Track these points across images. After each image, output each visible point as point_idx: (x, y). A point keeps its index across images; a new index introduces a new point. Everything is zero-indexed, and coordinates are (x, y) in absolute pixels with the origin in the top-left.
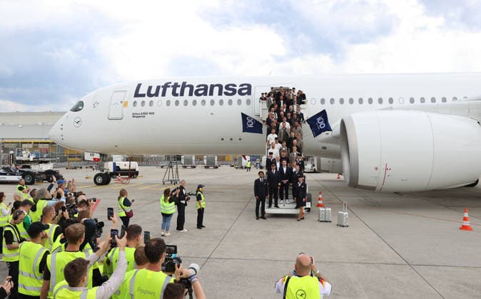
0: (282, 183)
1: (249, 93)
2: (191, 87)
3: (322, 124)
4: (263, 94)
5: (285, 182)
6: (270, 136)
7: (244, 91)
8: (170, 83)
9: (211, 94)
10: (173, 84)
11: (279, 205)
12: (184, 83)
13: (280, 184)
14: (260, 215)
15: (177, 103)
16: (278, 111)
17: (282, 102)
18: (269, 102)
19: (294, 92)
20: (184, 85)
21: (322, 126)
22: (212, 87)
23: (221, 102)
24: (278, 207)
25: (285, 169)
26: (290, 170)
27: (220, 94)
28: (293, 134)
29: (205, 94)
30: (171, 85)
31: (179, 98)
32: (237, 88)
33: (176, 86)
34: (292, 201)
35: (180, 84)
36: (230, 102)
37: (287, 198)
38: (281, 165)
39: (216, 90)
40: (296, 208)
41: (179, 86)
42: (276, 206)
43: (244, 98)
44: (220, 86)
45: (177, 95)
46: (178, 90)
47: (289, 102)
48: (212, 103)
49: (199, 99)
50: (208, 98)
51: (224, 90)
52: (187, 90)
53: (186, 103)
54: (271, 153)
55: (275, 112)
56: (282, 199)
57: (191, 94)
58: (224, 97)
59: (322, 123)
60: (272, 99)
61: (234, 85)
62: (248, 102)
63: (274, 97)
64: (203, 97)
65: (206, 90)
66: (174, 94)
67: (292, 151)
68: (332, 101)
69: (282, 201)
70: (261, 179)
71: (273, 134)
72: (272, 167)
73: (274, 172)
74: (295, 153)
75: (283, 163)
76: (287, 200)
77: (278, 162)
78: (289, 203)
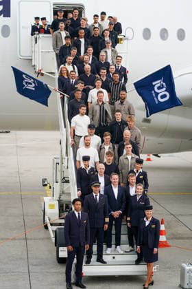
0: (111, 217)
1: (6, 12)
3: (161, 94)
5: (116, 214)
11: (105, 258)
13: (107, 220)
14: (73, 280)
16: (78, 62)
17: (83, 40)
18: (57, 41)
19: (102, 19)
21: (163, 97)
24: (104, 262)
25: (116, 191)
26: (124, 191)
28: (119, 116)
34: (127, 247)
37: (118, 243)
38: (108, 183)
40: (138, 262)
42: (100, 260)
47: (97, 43)
54: (86, 159)
55: (74, 63)
56: (109, 246)
59: (162, 92)
60: (64, 34)
63: (66, 29)
67: (120, 153)
68: (164, 34)
69: (109, 249)
70: (76, 213)
71: (82, 115)
72: (94, 188)
73: (98, 197)
74: (129, 157)
75: (112, 181)
76: (118, 247)
77: (101, 175)
78: (122, 252)
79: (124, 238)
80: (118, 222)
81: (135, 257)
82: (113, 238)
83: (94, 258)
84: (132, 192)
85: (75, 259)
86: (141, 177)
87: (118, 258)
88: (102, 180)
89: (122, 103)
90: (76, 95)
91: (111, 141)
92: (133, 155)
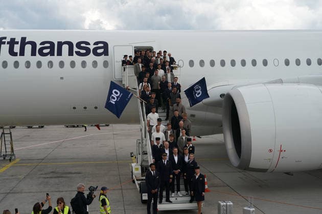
0: (174, 174)
1: (106, 53)
2: (33, 44)
4: (126, 56)
5: (177, 172)
6: (150, 115)
7: (100, 51)
8: (5, 38)
9: (60, 54)
10: (8, 40)
11: (171, 199)
12: (23, 39)
13: (171, 176)
15: (16, 64)
18: (137, 69)
20: (24, 42)
21: (199, 93)
22: (60, 44)
23: (73, 64)
24: (171, 202)
25: (176, 158)
27: (71, 53)
28: (176, 114)
29: (52, 53)
30: (6, 41)
31: (18, 58)
32: (92, 47)
33: (12, 42)
34: (184, 192)
35: (18, 39)
36: (84, 64)
37: (179, 190)
38: (171, 153)
39: (65, 48)
40: (191, 201)
41: (17, 43)
42: (168, 200)
43: (101, 59)
44: (70, 44)
45: (15, 54)
46: (17, 48)
48: (62, 64)
49: (45, 60)
50: (56, 59)
51: (75, 49)
52: (28, 48)
53: (28, 64)
54: (158, 139)
55: (148, 82)
57: (33, 54)
58: (75, 57)
60: (140, 65)
61: (88, 43)
62: (106, 64)
64: (49, 58)
65: (52, 48)
66: (12, 53)
67: (178, 135)
68: (202, 63)
69: (173, 194)
70: (152, 172)
71: (154, 113)
72: (163, 157)
73: (166, 162)
74: (184, 138)
75: (174, 152)
76: (179, 192)
77: (167, 149)
78: (181, 196)
79: (182, 187)
80: (178, 177)
81: (189, 198)
82: (176, 187)
83: (164, 200)
84: (186, 159)
85: (153, 201)
86: (191, 149)
87: (179, 199)
88: (167, 152)
89: (178, 105)
90: (151, 101)
91: (172, 128)
92: (187, 136)
